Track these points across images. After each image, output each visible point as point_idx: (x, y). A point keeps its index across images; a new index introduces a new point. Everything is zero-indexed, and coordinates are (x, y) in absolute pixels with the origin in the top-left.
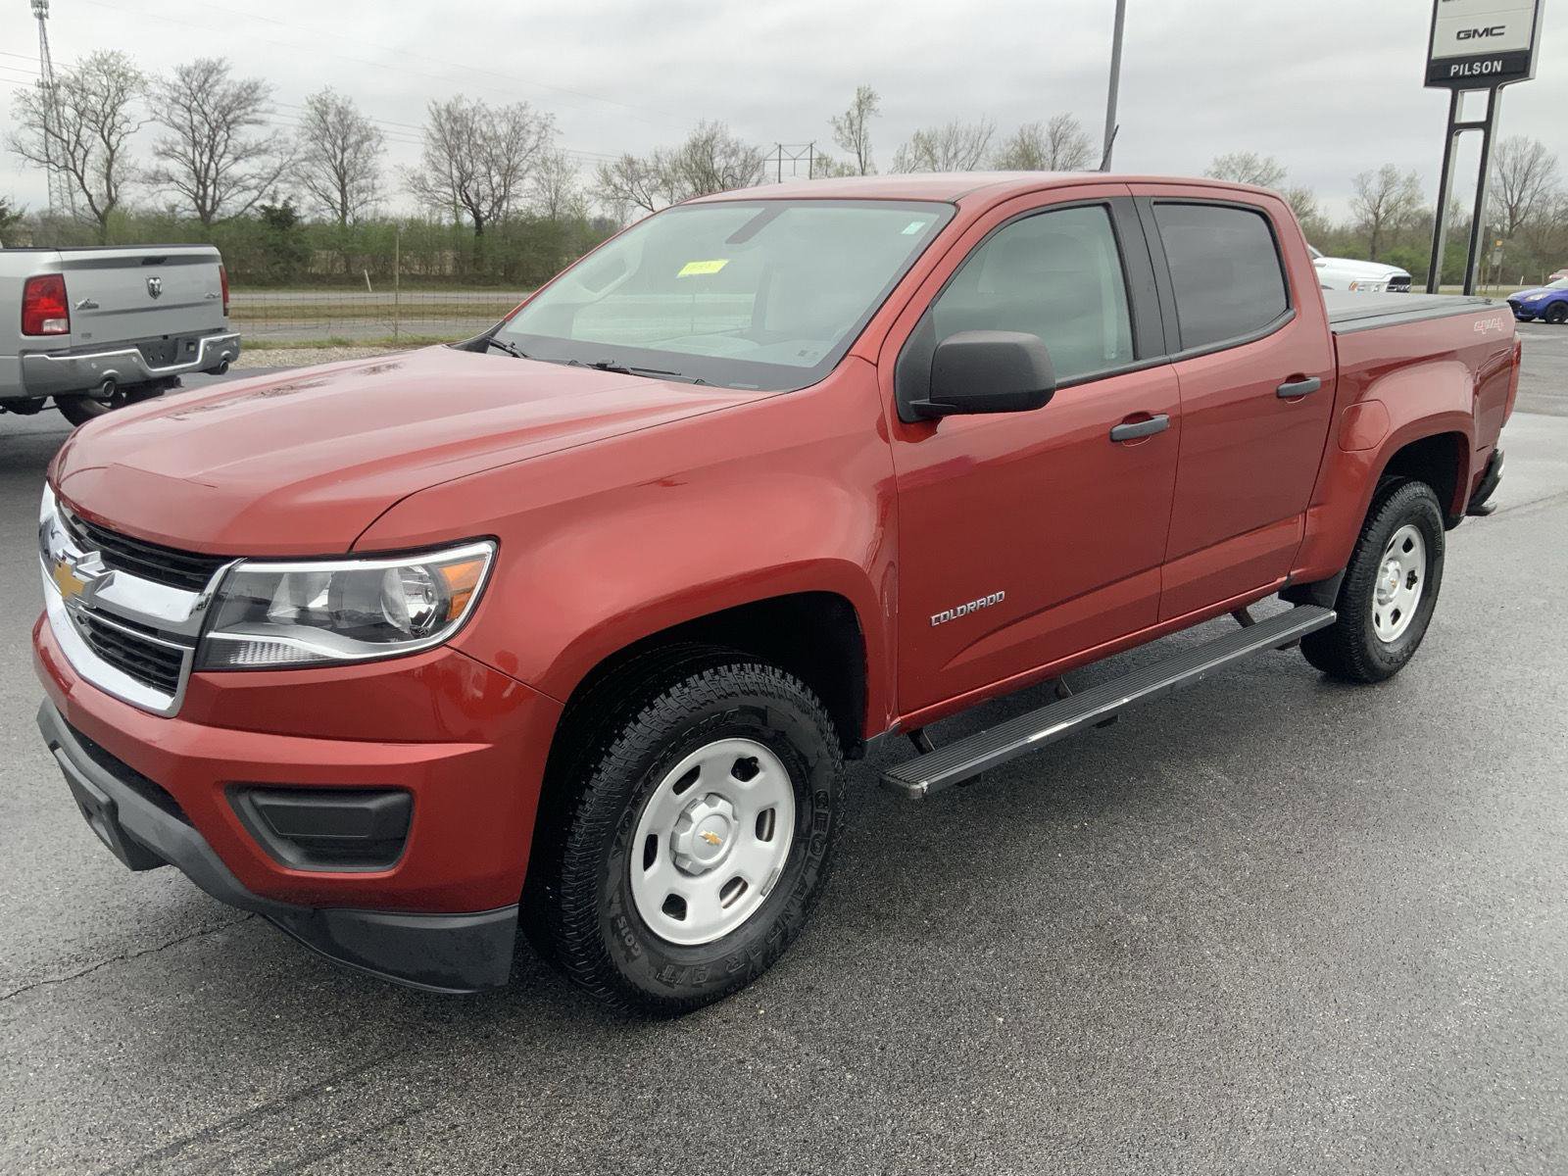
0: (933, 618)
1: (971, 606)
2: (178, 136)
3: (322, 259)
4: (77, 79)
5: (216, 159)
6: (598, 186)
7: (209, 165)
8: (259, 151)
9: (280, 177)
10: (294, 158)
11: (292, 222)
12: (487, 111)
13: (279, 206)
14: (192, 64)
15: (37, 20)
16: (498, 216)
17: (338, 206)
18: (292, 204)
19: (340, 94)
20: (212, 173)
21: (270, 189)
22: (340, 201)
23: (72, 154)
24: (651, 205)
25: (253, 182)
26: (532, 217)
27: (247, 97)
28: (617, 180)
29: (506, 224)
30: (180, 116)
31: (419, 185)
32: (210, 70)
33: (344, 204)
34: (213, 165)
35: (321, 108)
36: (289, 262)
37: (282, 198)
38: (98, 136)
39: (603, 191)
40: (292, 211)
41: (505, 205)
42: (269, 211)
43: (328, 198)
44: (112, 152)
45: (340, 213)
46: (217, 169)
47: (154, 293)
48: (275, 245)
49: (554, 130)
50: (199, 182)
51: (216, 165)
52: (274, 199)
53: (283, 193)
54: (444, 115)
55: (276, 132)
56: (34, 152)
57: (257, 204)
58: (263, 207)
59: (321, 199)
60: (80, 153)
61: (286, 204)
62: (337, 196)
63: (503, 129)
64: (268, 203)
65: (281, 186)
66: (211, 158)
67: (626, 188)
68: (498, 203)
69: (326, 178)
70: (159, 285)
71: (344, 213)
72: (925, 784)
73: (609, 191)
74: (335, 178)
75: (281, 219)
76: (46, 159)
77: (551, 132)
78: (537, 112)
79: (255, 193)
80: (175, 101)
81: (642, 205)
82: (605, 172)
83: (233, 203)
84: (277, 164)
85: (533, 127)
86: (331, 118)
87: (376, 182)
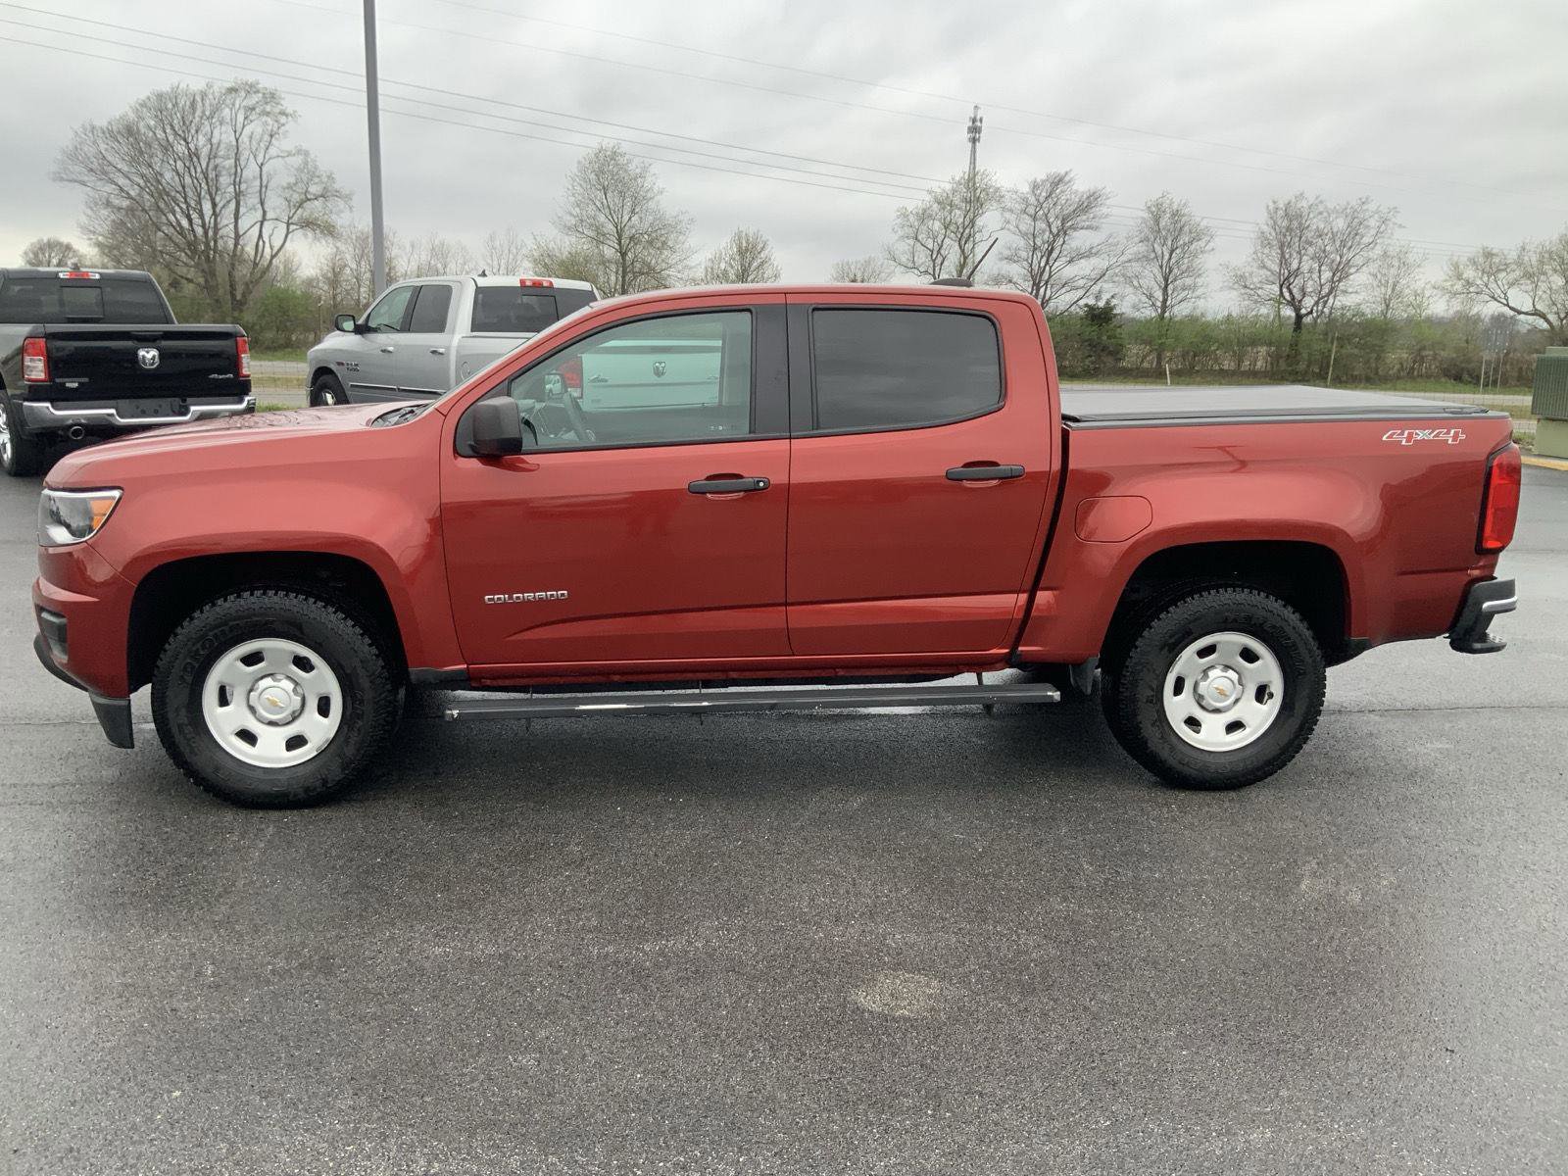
0: (487, 597)
1: (529, 596)
2: (1022, 243)
3: (1134, 353)
4: (948, 197)
5: (1051, 263)
6: (1446, 281)
7: (1045, 267)
8: (1088, 254)
9: (1106, 278)
10: (1121, 259)
11: (1110, 319)
12: (1326, 207)
13: (1101, 304)
14: (1044, 177)
15: (970, 145)
16: (1322, 312)
17: (1159, 304)
18: (1114, 302)
19: (1177, 198)
20: (1046, 276)
21: (1096, 288)
22: (1161, 299)
23: (934, 261)
24: (1507, 300)
25: (1081, 283)
26: (1359, 314)
27: (1088, 204)
28: (1469, 273)
29: (1332, 321)
30: (1026, 224)
31: (1241, 281)
32: (1058, 181)
33: (1165, 301)
34: (1047, 268)
35: (1156, 213)
36: (1100, 357)
37: (1105, 297)
38: (957, 244)
39: (1452, 286)
40: (1112, 309)
41: (1331, 301)
42: (1091, 308)
43: (1150, 297)
44: (965, 258)
45: (1159, 310)
46: (1050, 272)
47: (658, 373)
48: (1089, 340)
49: (1395, 224)
50: (1034, 284)
51: (1051, 267)
52: (1098, 298)
53: (1107, 293)
54: (1281, 213)
55: (1110, 236)
56: (904, 259)
57: (1082, 303)
58: (1086, 305)
59: (1144, 299)
60: (939, 261)
61: (1108, 303)
62: (1159, 295)
63: (1340, 224)
64: (1091, 301)
65: (1105, 286)
66: (1047, 263)
67: (1479, 282)
68: (1322, 299)
69: (1151, 277)
70: (664, 368)
71: (1164, 312)
72: (455, 712)
73: (1458, 286)
74: (1160, 279)
75: (1101, 316)
76: (910, 265)
77: (1391, 225)
78: (1379, 207)
79: (1080, 293)
80: (1024, 212)
81: (1496, 300)
82: (1456, 266)
83: (1062, 301)
84: (1106, 264)
85: (1373, 223)
86: (1165, 221)
87: (1198, 280)
